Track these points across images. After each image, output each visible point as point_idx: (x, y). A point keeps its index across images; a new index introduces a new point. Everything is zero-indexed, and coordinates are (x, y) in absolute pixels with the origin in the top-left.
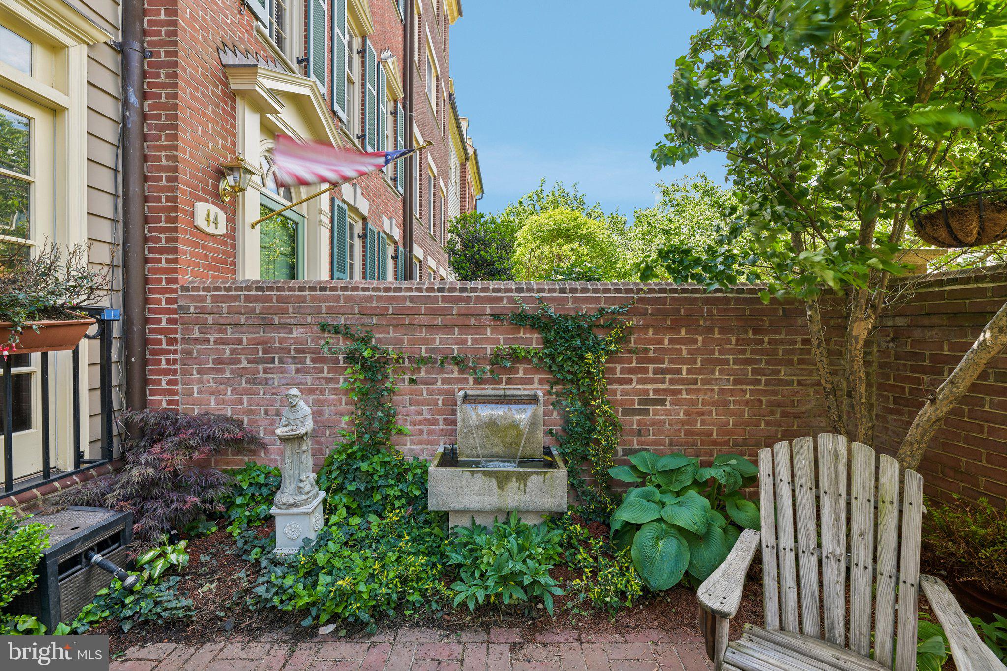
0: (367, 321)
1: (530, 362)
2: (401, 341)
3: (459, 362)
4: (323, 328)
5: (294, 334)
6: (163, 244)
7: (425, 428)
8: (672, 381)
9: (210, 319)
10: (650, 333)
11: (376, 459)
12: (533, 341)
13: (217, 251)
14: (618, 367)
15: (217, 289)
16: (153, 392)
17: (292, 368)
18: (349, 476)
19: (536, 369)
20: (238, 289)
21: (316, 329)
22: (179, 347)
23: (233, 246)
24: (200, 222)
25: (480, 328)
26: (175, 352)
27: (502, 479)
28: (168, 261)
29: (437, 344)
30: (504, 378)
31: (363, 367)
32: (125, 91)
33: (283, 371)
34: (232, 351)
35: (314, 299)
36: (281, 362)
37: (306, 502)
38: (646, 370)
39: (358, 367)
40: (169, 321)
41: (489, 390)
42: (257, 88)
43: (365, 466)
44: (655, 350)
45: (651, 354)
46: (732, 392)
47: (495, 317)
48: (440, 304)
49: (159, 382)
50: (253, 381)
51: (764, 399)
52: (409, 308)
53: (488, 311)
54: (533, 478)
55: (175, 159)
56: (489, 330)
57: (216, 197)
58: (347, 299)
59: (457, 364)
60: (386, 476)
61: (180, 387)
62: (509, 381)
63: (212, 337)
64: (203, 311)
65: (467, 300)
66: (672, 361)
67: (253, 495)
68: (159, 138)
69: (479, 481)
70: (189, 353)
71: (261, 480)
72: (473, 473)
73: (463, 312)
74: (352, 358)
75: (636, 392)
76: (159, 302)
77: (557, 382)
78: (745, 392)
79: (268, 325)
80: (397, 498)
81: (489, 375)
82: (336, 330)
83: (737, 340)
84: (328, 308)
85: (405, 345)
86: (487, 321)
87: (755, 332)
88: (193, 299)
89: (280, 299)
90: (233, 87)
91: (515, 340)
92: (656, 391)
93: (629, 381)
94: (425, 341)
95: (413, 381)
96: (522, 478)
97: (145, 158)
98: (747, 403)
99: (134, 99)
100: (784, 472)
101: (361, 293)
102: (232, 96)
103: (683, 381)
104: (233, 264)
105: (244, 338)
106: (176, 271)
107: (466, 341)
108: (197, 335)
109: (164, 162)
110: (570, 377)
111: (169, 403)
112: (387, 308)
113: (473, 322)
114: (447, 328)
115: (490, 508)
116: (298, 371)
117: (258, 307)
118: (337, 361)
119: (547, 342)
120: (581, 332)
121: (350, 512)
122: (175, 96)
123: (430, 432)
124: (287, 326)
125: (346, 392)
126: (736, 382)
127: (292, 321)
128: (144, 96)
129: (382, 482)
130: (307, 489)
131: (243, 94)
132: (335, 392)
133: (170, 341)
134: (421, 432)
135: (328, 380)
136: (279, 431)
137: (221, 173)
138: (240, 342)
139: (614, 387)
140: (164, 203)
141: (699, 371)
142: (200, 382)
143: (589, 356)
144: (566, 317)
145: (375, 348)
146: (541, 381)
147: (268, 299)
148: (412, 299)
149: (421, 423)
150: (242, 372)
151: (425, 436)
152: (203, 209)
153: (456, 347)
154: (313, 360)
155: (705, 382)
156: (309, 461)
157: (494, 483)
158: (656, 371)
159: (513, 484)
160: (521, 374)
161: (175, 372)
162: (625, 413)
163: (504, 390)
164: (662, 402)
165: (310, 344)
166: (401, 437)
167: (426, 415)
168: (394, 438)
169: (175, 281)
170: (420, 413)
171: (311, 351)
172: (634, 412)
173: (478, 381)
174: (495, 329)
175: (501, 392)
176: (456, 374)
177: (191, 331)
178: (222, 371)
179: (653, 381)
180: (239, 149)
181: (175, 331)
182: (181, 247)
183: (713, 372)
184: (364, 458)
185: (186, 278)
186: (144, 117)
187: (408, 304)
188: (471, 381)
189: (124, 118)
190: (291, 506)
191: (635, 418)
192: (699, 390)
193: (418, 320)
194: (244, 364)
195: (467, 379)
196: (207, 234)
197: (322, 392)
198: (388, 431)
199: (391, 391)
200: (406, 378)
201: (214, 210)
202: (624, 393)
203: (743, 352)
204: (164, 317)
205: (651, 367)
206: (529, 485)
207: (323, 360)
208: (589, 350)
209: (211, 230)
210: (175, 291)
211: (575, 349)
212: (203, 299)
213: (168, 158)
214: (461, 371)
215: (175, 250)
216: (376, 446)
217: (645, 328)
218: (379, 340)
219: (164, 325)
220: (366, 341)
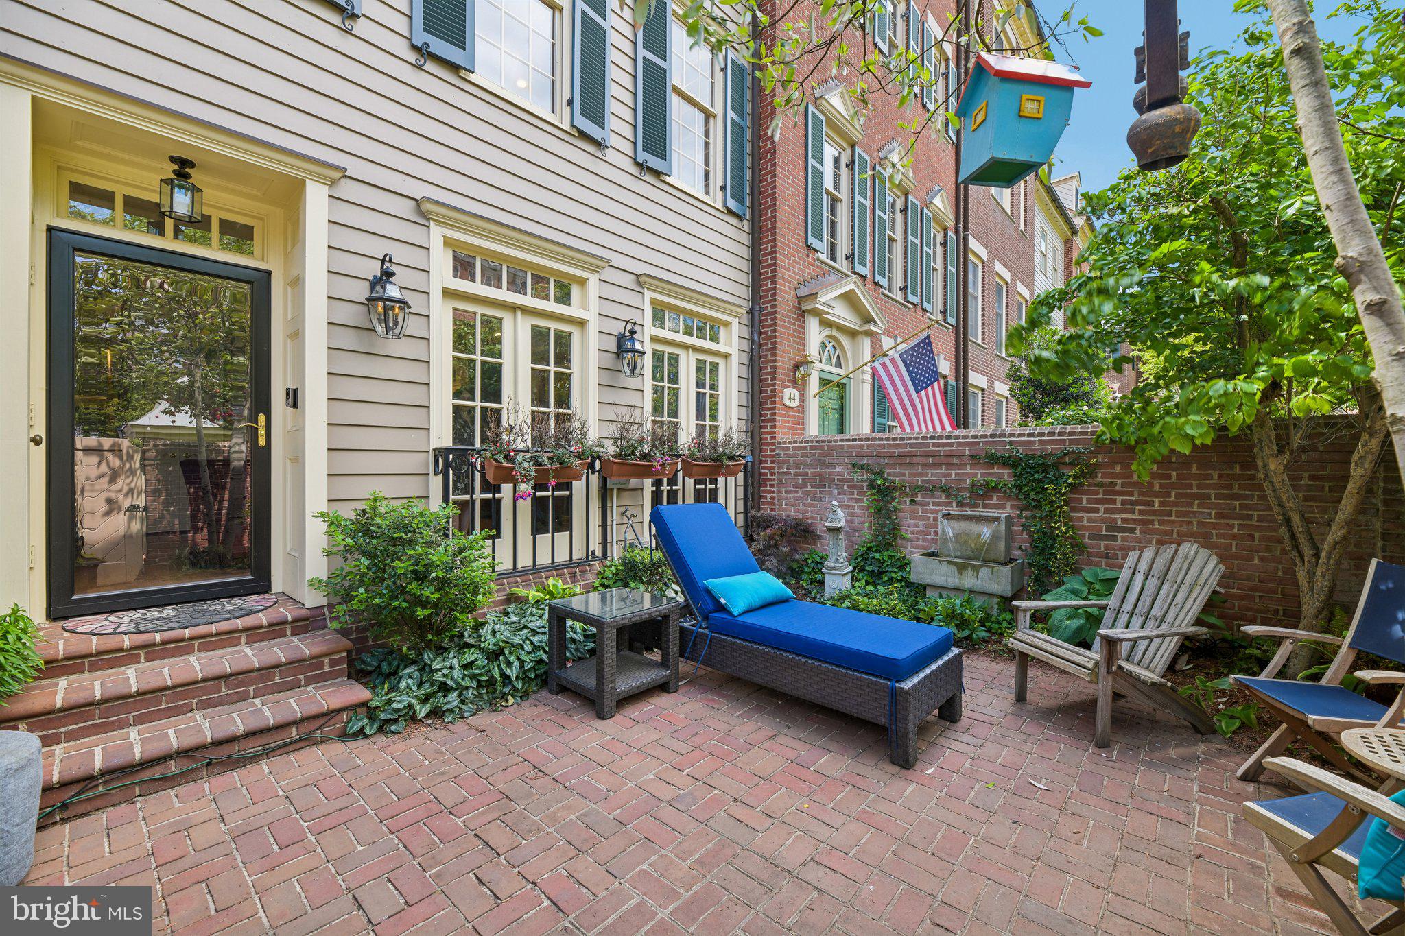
0: (881, 461)
1: (1000, 491)
2: (904, 475)
3: (946, 490)
4: (854, 466)
5: (837, 470)
6: (769, 417)
7: (921, 537)
8: (1141, 513)
9: (792, 460)
10: (1118, 469)
11: (886, 553)
12: (1005, 476)
13: (794, 417)
14: (1084, 498)
15: (795, 442)
16: (764, 503)
17: (836, 491)
18: (869, 562)
19: (1009, 498)
20: (807, 442)
21: (850, 466)
22: (776, 477)
23: (803, 412)
24: (787, 401)
25: (961, 465)
26: (774, 480)
27: (961, 568)
28: (771, 427)
29: (929, 477)
30: (981, 503)
31: (878, 492)
32: (752, 334)
33: (830, 493)
34: (803, 480)
35: (848, 447)
36: (829, 487)
37: (840, 568)
38: (1114, 502)
39: (875, 491)
40: (772, 462)
41: (968, 512)
42: (818, 306)
43: (877, 556)
44: (1123, 484)
45: (1118, 487)
46: (1214, 526)
47: (973, 457)
48: (931, 448)
49: (765, 497)
50: (814, 499)
51: (1257, 535)
52: (908, 452)
53: (967, 453)
54: (984, 569)
55: (775, 367)
56: (969, 467)
57: (794, 383)
58: (869, 446)
59: (944, 491)
60: (892, 565)
61: (776, 501)
62: (985, 506)
63: (792, 471)
64: (788, 456)
65: (951, 445)
66: (1141, 494)
67: (813, 569)
68: (767, 356)
69: (945, 567)
70: (781, 481)
71: (818, 559)
72: (940, 561)
73: (948, 453)
74: (872, 485)
75: (1103, 520)
76: (766, 451)
77: (1026, 508)
78: (1232, 526)
79: (823, 464)
80: (900, 581)
81: (968, 500)
82: (862, 467)
83: (1220, 476)
84: (858, 453)
85: (907, 477)
86: (967, 460)
87: (1242, 468)
88: (783, 448)
89: (829, 447)
90: (804, 308)
91: (989, 474)
92: (1124, 520)
93: (1097, 510)
94: (921, 474)
95: (912, 502)
96: (976, 569)
97: (761, 369)
98: (1234, 537)
99: (756, 338)
100: (1143, 567)
101: (878, 442)
102: (802, 315)
103: (1154, 513)
104: (803, 424)
105: (809, 471)
106: (774, 432)
107: (951, 475)
108: (785, 470)
109: (769, 370)
110: (1033, 504)
111: (771, 510)
112: (894, 452)
113: (956, 461)
114: (936, 465)
115: (952, 586)
116: (839, 493)
117: (817, 452)
118: (862, 488)
119: (1017, 476)
120: (1045, 469)
121: (867, 583)
122: (775, 331)
123: (924, 540)
124: (833, 465)
125: (868, 508)
126: (1218, 516)
127: (835, 461)
128: (760, 333)
129: (889, 568)
130: (842, 560)
131: (808, 311)
132: (861, 508)
133: (772, 474)
134: (918, 539)
135: (857, 500)
136: (827, 524)
137: (797, 367)
138: (807, 475)
139: (1081, 514)
140: (769, 394)
141: (1174, 504)
142: (786, 499)
143: (1051, 487)
144: (1033, 456)
145: (885, 480)
146: (1012, 507)
147: (822, 448)
148: (911, 445)
149: (918, 533)
150: (807, 493)
151: (921, 543)
152: (789, 392)
153: (943, 480)
154: (848, 487)
155: (1179, 514)
156: (842, 544)
157: (955, 569)
158: (1124, 503)
159: (969, 572)
160: (995, 501)
161: (774, 492)
162: (1092, 537)
163: (980, 511)
164: (1132, 530)
165: (846, 476)
166: (904, 542)
167: (921, 528)
168: (899, 542)
169: (774, 438)
170: (917, 526)
171: (847, 481)
172: (1101, 538)
173: (961, 505)
174: (973, 466)
175: (977, 514)
176: (943, 499)
177: (782, 468)
178: (797, 492)
179: (1120, 511)
180: (807, 349)
181: (774, 468)
182: (777, 418)
183: (1191, 505)
184: (877, 551)
185: (779, 437)
186: (760, 345)
187: (908, 449)
188: (955, 504)
189: (752, 350)
190: (833, 568)
191: (1103, 543)
192: (1173, 522)
193: (915, 460)
194: (809, 488)
195: (951, 503)
196: (789, 408)
197: (853, 507)
198: (895, 537)
199: (896, 510)
200: (908, 500)
201: (794, 391)
202: (1090, 520)
203: (1230, 487)
204: (769, 460)
205: (1119, 499)
206: (980, 574)
207: (854, 487)
208: (1052, 482)
209: (791, 404)
210: (774, 444)
211: (1040, 481)
212: (788, 448)
213: (771, 367)
214: (948, 497)
215: (774, 420)
216: (887, 546)
217: (1112, 464)
218: (889, 474)
219: (769, 464)
220: (880, 474)
